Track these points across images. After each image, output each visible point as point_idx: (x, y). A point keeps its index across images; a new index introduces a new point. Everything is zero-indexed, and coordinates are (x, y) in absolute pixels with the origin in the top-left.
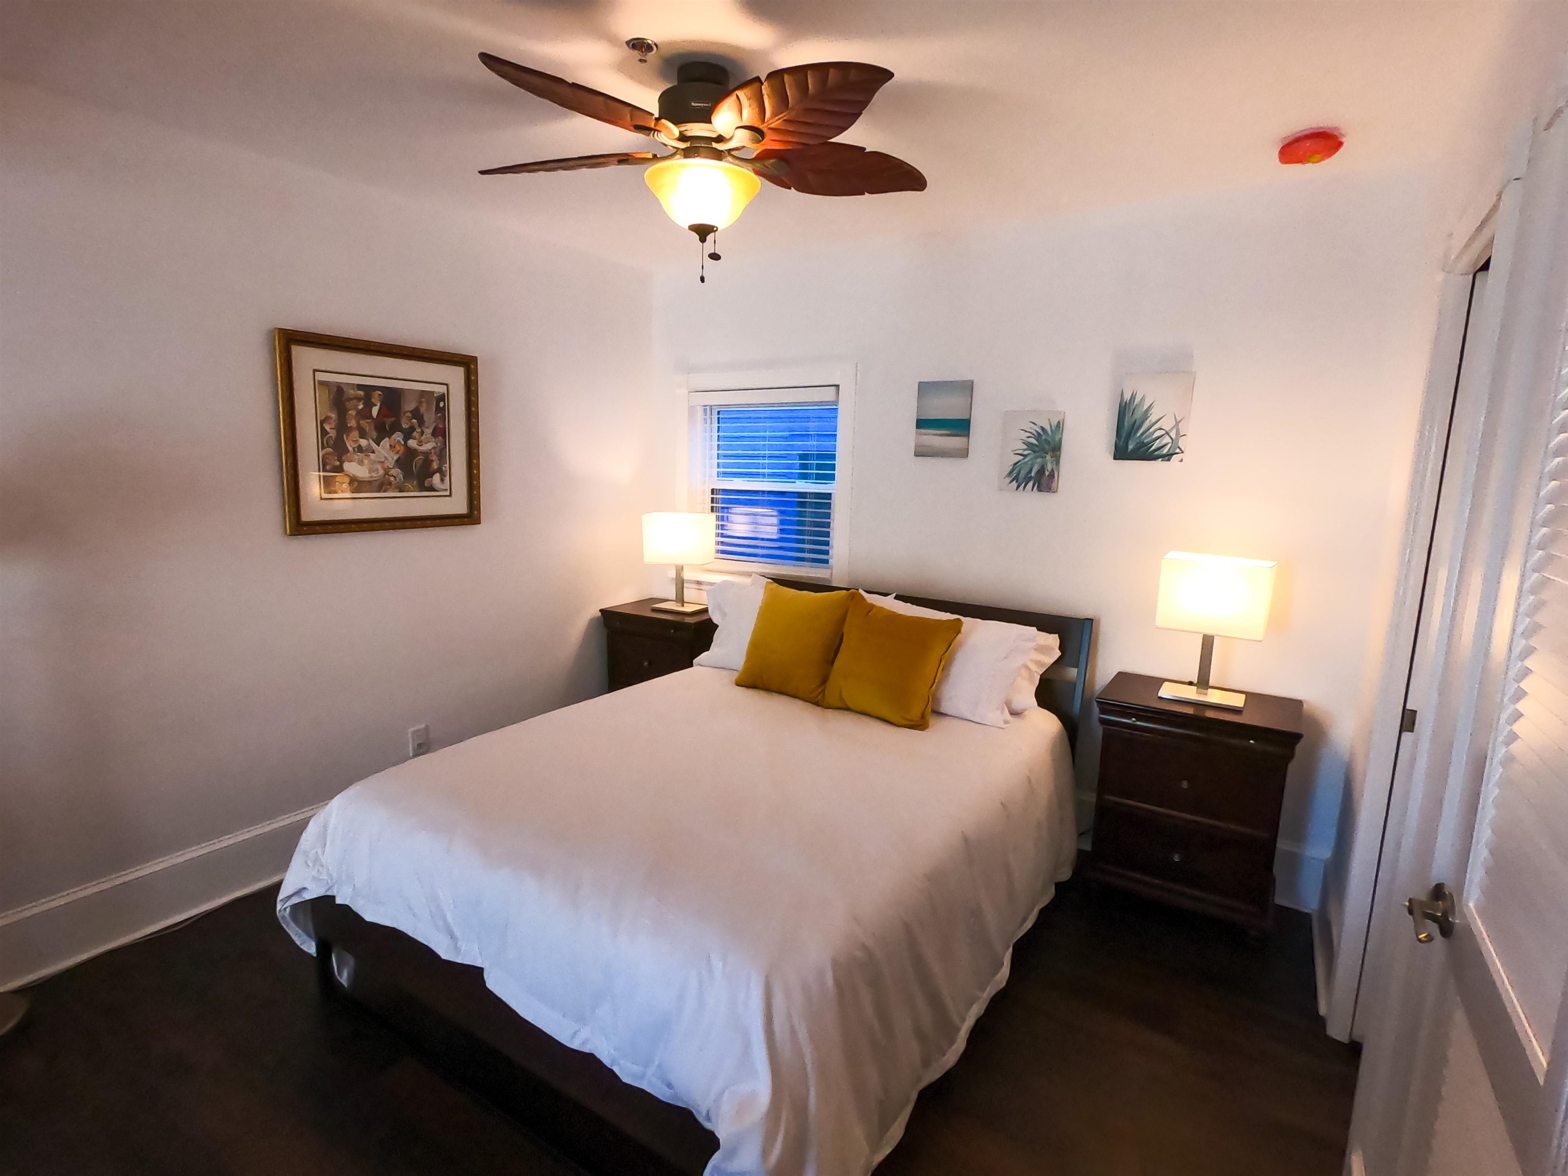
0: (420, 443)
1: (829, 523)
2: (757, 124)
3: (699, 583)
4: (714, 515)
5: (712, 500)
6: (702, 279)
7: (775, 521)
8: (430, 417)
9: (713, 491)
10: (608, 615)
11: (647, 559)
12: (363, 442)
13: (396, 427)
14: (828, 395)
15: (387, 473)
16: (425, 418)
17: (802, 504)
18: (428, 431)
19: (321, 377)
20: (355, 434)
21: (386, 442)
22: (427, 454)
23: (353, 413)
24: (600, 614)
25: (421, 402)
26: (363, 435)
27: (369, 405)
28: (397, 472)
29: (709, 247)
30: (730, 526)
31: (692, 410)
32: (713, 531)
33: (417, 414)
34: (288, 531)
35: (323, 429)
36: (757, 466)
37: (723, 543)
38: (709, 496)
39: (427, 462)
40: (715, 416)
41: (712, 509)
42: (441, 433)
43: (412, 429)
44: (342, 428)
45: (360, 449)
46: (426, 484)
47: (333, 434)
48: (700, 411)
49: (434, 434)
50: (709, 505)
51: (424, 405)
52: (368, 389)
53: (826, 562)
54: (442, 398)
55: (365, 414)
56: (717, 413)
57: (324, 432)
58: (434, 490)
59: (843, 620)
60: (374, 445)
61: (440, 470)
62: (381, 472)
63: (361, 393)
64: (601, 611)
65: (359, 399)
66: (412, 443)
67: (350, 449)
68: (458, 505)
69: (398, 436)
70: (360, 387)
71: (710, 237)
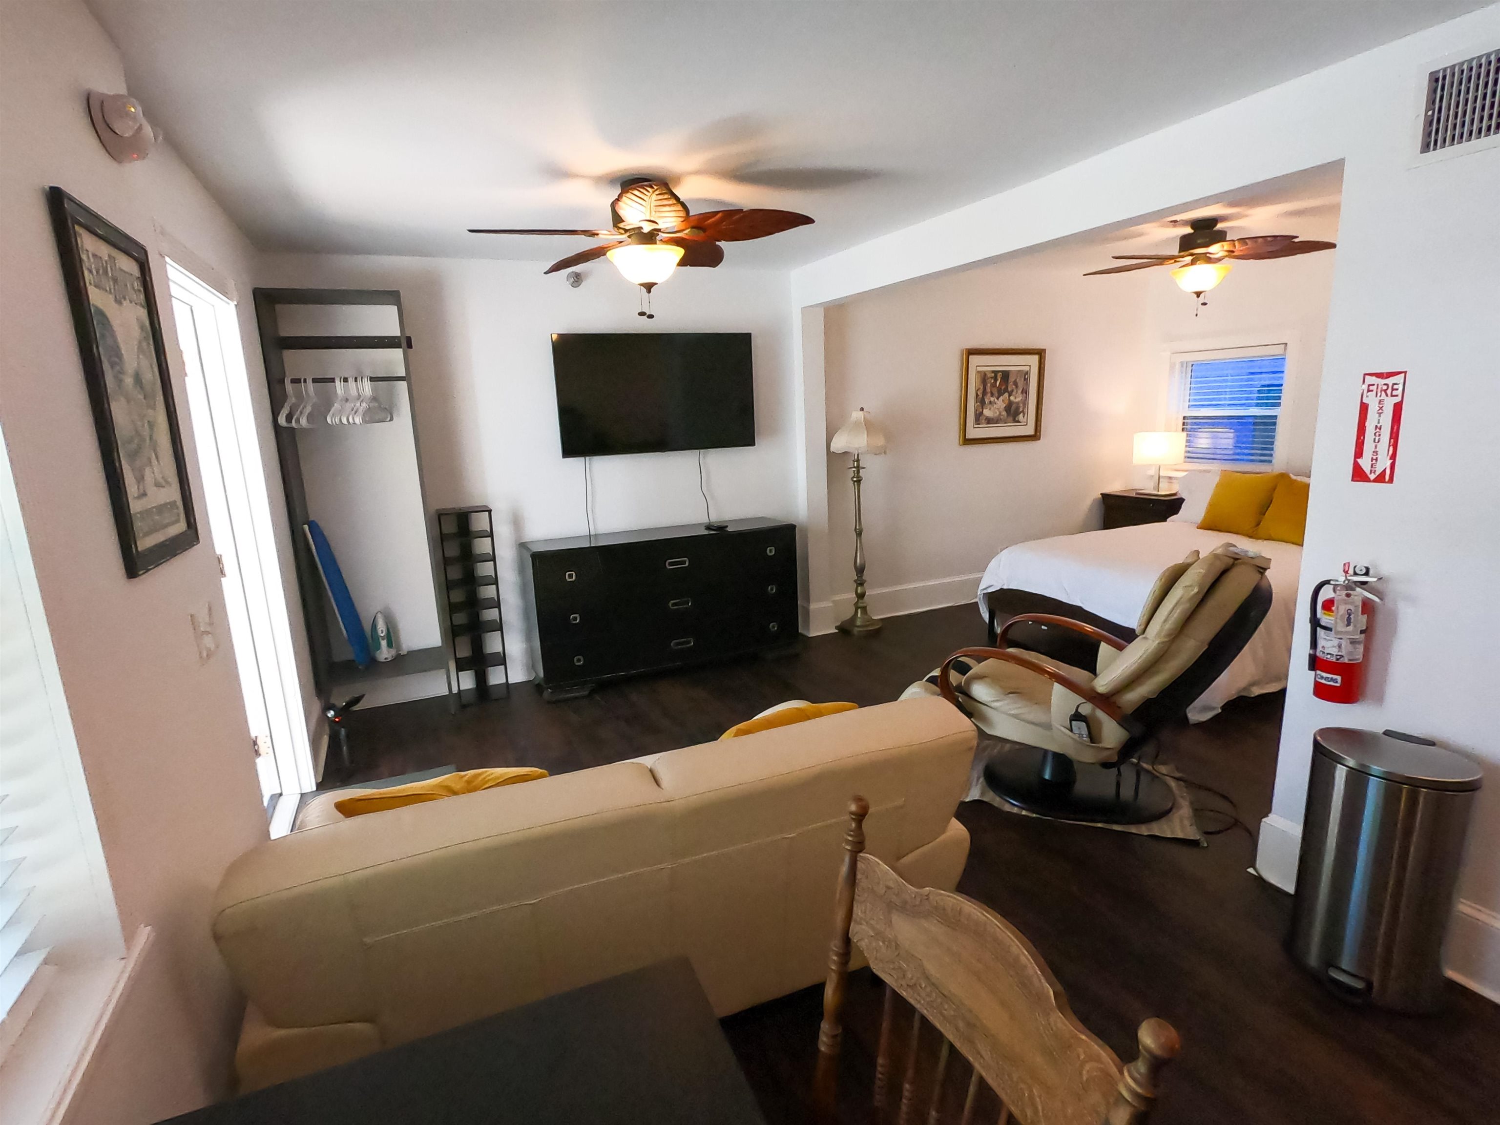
0: (1015, 398)
1: (1274, 436)
2: (1232, 249)
3: (1170, 478)
4: (1185, 434)
5: (1184, 424)
6: (1197, 315)
7: (1231, 435)
8: (1021, 383)
9: (1184, 418)
10: (1104, 496)
11: (1134, 462)
12: (992, 399)
13: (1006, 390)
14: (1278, 351)
15: (1000, 414)
16: (1019, 385)
17: (1255, 424)
18: (1020, 391)
19: (979, 369)
20: (989, 395)
21: (1001, 398)
22: (1018, 403)
23: (989, 385)
24: (1100, 496)
25: (1017, 376)
26: (992, 395)
27: (996, 380)
28: (1004, 413)
29: (1202, 299)
30: (1196, 440)
31: (1172, 366)
32: (1184, 443)
33: (1016, 384)
34: (961, 443)
35: (977, 393)
36: (1220, 400)
37: (1189, 452)
38: (1181, 421)
39: (1018, 408)
40: (1189, 369)
41: (1183, 429)
42: (1025, 392)
43: (1012, 391)
44: (984, 393)
45: (990, 402)
46: (1016, 419)
47: (981, 396)
48: (1178, 366)
49: (1022, 392)
50: (1180, 426)
51: (1019, 377)
52: (996, 372)
53: (1270, 462)
54: (1027, 373)
55: (994, 385)
56: (1191, 365)
57: (977, 395)
58: (1020, 422)
59: (1274, 489)
60: (996, 400)
61: (1023, 411)
62: (998, 413)
63: (993, 375)
64: (1101, 494)
65: (992, 378)
66: (1012, 398)
67: (987, 403)
68: (1030, 430)
69: (1006, 395)
70: (993, 372)
71: (1202, 296)
